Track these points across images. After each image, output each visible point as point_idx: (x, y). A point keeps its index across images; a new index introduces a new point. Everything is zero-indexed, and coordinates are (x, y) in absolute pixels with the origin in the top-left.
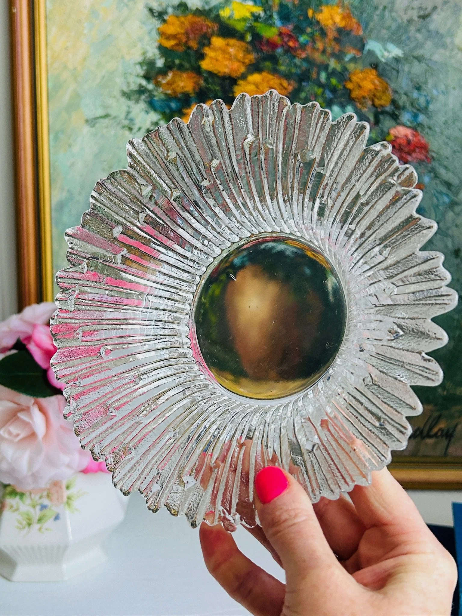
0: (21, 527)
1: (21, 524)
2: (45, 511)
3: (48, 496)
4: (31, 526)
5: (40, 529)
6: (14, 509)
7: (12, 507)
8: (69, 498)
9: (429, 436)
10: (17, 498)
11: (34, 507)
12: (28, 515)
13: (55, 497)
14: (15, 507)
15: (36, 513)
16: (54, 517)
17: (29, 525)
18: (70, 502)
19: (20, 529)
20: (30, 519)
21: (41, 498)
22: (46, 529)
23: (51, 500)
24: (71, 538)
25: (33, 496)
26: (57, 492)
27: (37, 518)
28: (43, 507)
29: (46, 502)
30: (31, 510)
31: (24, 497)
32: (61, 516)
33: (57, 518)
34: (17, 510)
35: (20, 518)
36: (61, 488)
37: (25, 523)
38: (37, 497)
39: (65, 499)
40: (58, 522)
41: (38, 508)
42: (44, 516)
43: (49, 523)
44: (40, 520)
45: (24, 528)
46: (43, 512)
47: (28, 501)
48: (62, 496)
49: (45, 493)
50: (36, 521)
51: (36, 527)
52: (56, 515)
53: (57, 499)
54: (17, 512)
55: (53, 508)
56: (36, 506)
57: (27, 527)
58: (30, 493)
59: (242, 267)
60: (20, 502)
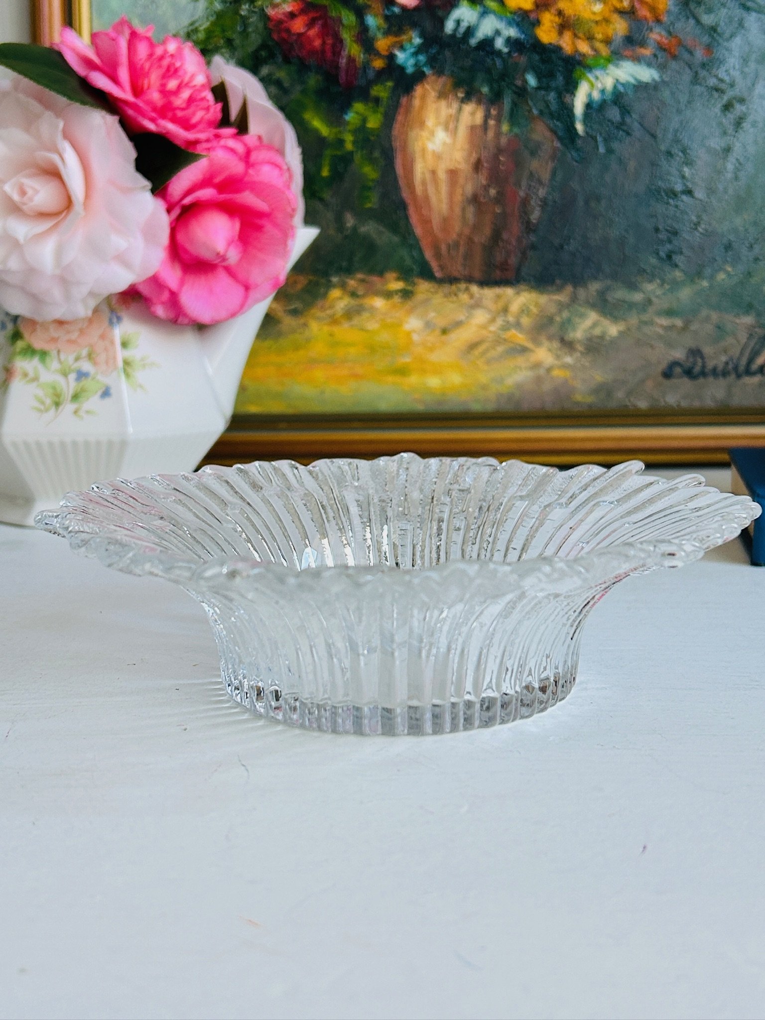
0: (42, 407)
1: (43, 403)
2: (85, 383)
3: (90, 356)
4: (61, 408)
5: (76, 412)
6: (28, 379)
7: (25, 375)
8: (127, 363)
9: (748, 372)
10: (36, 360)
11: (65, 374)
12: (54, 388)
13: (102, 358)
14: (31, 374)
15: (69, 385)
16: (100, 393)
17: (57, 404)
18: (129, 368)
19: (40, 411)
20: (58, 395)
21: (77, 359)
22: (88, 412)
23: (95, 364)
24: (131, 430)
25: (62, 356)
26: (106, 350)
27: (71, 393)
28: (81, 375)
29: (86, 366)
30: (61, 380)
31: (48, 360)
32: (112, 391)
33: (106, 393)
34: (35, 379)
35: (40, 393)
36: (112, 343)
37: (48, 401)
38: (71, 358)
39: (120, 364)
40: (107, 401)
41: (72, 377)
42: (83, 390)
43: (93, 402)
44: (75, 397)
45: (47, 410)
46: (81, 384)
47: (54, 365)
48: (115, 358)
49: (84, 352)
50: (70, 398)
51: (69, 408)
52: (104, 389)
53: (107, 363)
54: (35, 384)
55: (99, 377)
56: (69, 373)
57: (53, 408)
58: (59, 352)
59: (419, 77)
60: (40, 367)
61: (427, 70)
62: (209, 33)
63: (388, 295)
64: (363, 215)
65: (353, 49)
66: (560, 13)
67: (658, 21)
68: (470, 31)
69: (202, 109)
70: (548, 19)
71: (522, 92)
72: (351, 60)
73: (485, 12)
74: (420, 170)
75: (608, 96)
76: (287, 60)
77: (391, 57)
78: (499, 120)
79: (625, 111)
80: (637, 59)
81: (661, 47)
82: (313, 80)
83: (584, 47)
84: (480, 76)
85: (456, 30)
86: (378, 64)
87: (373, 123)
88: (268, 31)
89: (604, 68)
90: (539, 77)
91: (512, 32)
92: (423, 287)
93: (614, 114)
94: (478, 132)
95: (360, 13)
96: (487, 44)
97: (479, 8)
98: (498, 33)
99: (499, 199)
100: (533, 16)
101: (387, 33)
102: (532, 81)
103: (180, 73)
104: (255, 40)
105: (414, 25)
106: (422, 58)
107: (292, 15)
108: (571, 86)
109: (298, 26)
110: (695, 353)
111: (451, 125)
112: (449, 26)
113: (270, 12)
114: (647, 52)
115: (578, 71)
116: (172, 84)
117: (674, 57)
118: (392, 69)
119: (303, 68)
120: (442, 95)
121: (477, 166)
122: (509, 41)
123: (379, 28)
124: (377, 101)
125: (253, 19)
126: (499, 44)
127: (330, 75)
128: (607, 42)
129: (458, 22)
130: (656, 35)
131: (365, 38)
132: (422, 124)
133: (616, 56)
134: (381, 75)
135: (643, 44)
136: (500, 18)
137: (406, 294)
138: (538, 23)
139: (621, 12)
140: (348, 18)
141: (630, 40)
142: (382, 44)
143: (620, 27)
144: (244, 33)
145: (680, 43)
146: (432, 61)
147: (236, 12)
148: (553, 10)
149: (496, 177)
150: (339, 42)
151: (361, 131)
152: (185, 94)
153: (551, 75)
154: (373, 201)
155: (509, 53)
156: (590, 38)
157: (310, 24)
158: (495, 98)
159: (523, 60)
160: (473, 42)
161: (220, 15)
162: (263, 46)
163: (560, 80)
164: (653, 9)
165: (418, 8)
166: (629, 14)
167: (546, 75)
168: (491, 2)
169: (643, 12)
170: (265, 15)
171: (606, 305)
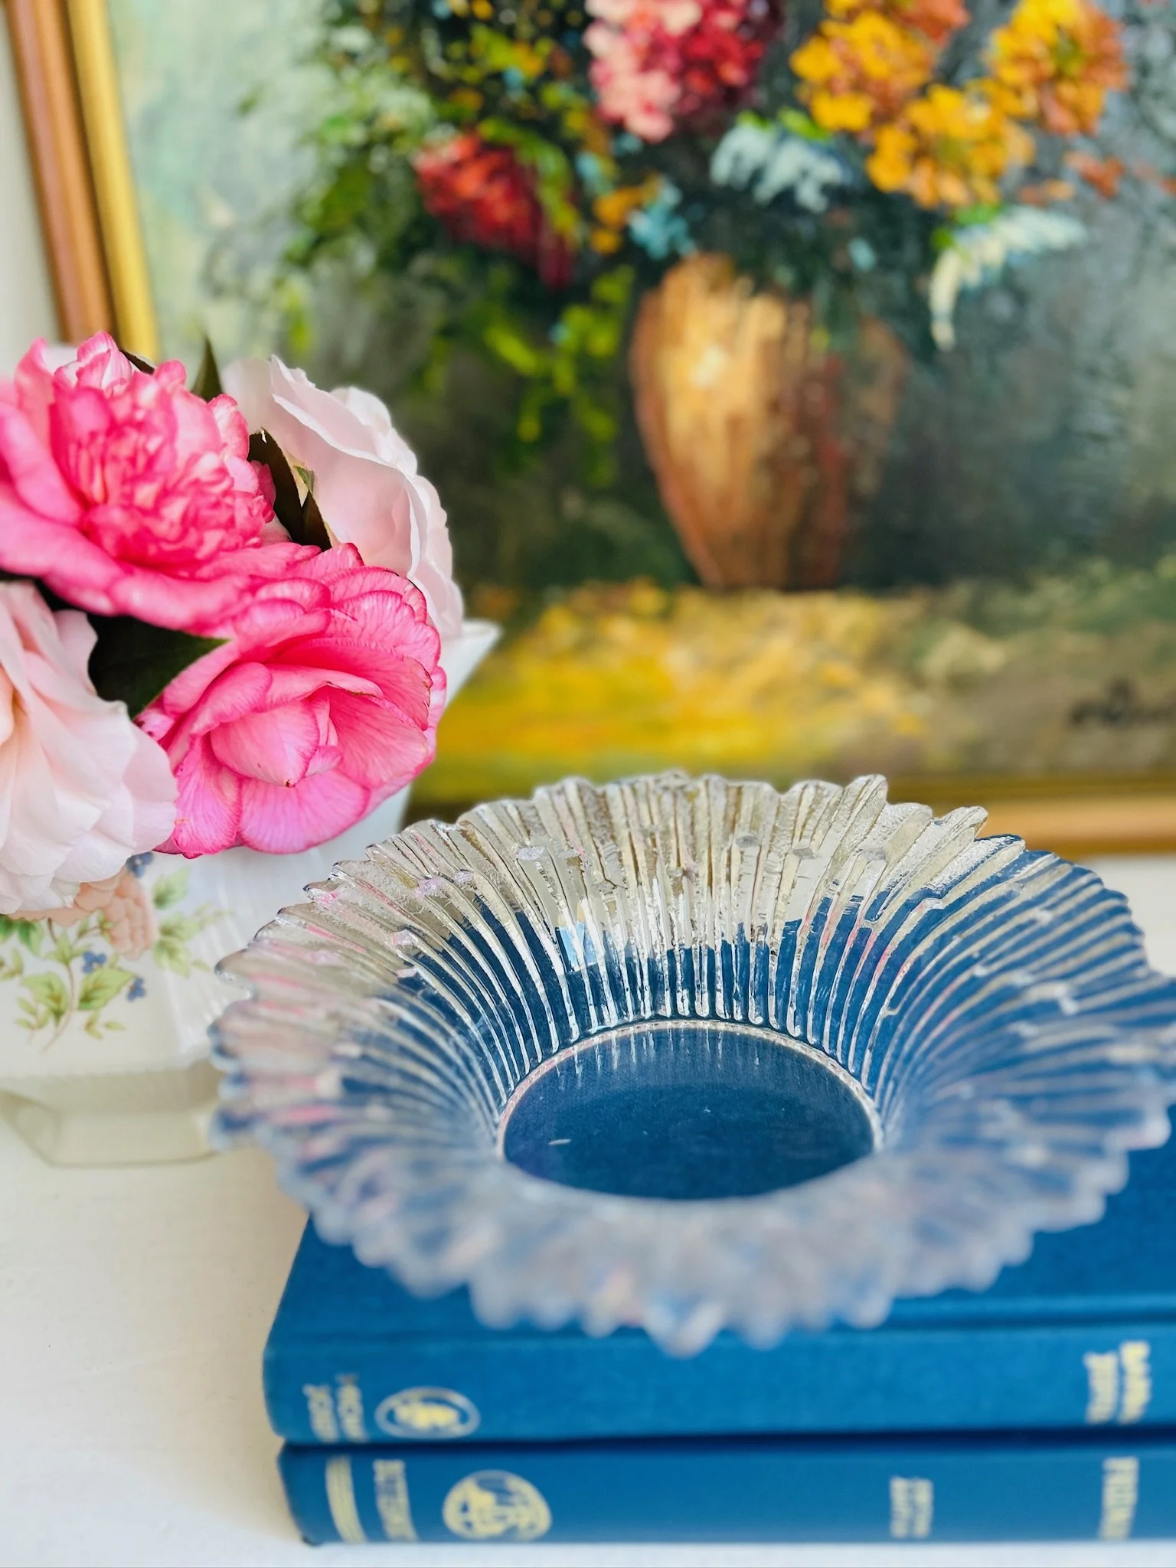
0: (32, 1020)
1: (34, 1013)
2: (100, 973)
3: (103, 928)
4: (63, 1019)
5: (89, 1026)
8: (167, 932)
10: (15, 938)
11: (66, 962)
12: (50, 986)
13: (123, 930)
14: (10, 963)
15: (74, 980)
16: (126, 990)
17: (58, 1014)
18: (172, 941)
19: (30, 1026)
20: (57, 999)
21: (82, 933)
22: (108, 1026)
23: (114, 940)
25: (57, 929)
26: (130, 914)
27: (78, 992)
28: (93, 961)
29: (99, 945)
30: (60, 970)
31: (34, 936)
32: (146, 986)
33: (137, 991)
34: (18, 971)
35: (26, 994)
36: (139, 900)
37: (42, 1009)
38: (72, 932)
39: (156, 936)
40: (140, 1003)
41: (78, 963)
42: (97, 987)
43: (116, 1008)
44: (86, 999)
45: (41, 1025)
46: (95, 975)
47: (46, 945)
48: (145, 928)
49: (93, 921)
50: (76, 1002)
51: (77, 1018)
52: (131, 983)
53: (132, 937)
54: (17, 979)
55: (123, 963)
56: (73, 956)
57: (51, 1020)
58: (50, 921)
59: (673, 260)
60: (23, 950)
61: (688, 248)
62: (327, 205)
63: (635, 615)
64: (594, 495)
65: (563, 219)
66: (914, 130)
67: (1085, 131)
68: (757, 176)
69: (218, 526)
70: (893, 143)
71: (847, 278)
72: (561, 240)
73: (784, 136)
74: (681, 418)
75: (995, 276)
76: (456, 244)
77: (625, 231)
78: (809, 325)
79: (1020, 297)
80: (1045, 205)
81: (1089, 181)
82: (501, 276)
83: (952, 190)
84: (776, 252)
85: (733, 173)
86: (605, 242)
87: (603, 341)
89: (986, 223)
90: (876, 245)
91: (830, 171)
92: (692, 604)
93: (1002, 307)
94: (774, 350)
95: (570, 149)
96: (786, 198)
97: (772, 131)
98: (805, 174)
99: (813, 459)
100: (865, 139)
101: (621, 183)
102: (862, 255)
103: (161, 465)
105: (663, 168)
106: (679, 226)
107: (457, 166)
108: (929, 260)
109: (470, 184)
110: (1121, 689)
111: (728, 340)
112: (722, 168)
113: (420, 161)
114: (1063, 190)
115: (940, 234)
116: (145, 494)
117: (1111, 197)
118: (630, 250)
119: (482, 258)
120: (714, 287)
121: (774, 407)
122: (825, 189)
123: (603, 178)
124: (606, 306)
125: (395, 179)
126: (809, 196)
127: (527, 268)
128: (995, 177)
129: (737, 158)
130: (1081, 159)
131: (581, 199)
132: (677, 340)
133: (1009, 202)
134: (612, 261)
135: (1055, 175)
136: (811, 144)
137: (666, 616)
138: (871, 151)
139: (1024, 122)
140: (549, 161)
141: (1035, 173)
142: (611, 205)
143: (1017, 148)
145: (1122, 171)
146: (695, 231)
147: (364, 166)
148: (901, 124)
149: (805, 424)
150: (538, 207)
151: (583, 360)
152: (175, 510)
153: (896, 244)
154: (606, 472)
155: (829, 210)
156: (964, 173)
157: (491, 177)
158: (802, 289)
159: (845, 219)
160: (765, 191)
161: (342, 173)
162: (415, 224)
163: (910, 252)
164: (1077, 111)
165: (668, 141)
166: (1036, 123)
167: (887, 246)
168: (793, 120)
169: (1059, 118)
170: (412, 172)
171: (980, 621)
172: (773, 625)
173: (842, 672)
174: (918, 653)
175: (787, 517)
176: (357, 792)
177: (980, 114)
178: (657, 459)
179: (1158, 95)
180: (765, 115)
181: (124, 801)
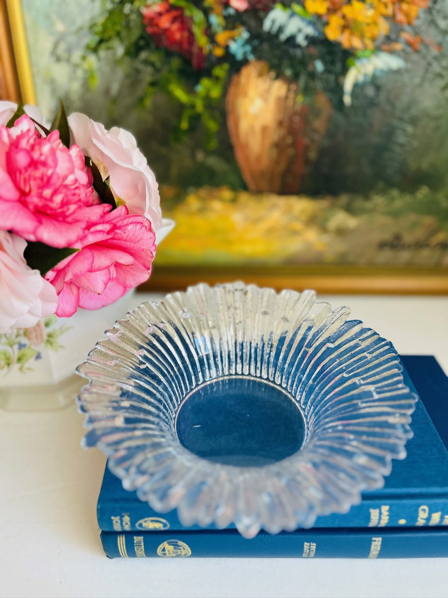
2: (24, 351)
3: (25, 334)
4: (10, 366)
5: (21, 369)
8: (50, 336)
11: (11, 346)
12: (5, 354)
13: (33, 335)
15: (15, 352)
16: (34, 356)
17: (9, 364)
18: (52, 339)
20: (8, 359)
21: (17, 336)
22: (28, 369)
23: (29, 339)
26: (35, 330)
27: (16, 357)
28: (21, 346)
29: (24, 340)
30: (9, 349)
32: (42, 355)
33: (38, 357)
36: (39, 325)
37: (3, 362)
38: (13, 335)
39: (45, 337)
40: (39, 361)
41: (16, 347)
42: (23, 355)
43: (31, 363)
44: (19, 360)
45: (2, 368)
46: (22, 351)
47: (4, 340)
48: (41, 335)
49: (22, 332)
50: (16, 361)
51: (16, 366)
52: (37, 354)
53: (37, 338)
55: (33, 347)
56: (14, 344)
57: (6, 367)
59: (245, 62)
61: (251, 57)
62: (105, 28)
63: (222, 200)
64: (208, 153)
65: (202, 41)
66: (344, 17)
67: (409, 24)
68: (281, 30)
69: (75, 203)
70: (335, 21)
71: (312, 75)
72: (201, 49)
73: (293, 14)
74: (244, 125)
75: (369, 79)
76: (158, 48)
77: (227, 48)
78: (296, 93)
79: (378, 88)
80: (392, 52)
81: (409, 44)
82: (176, 63)
83: (356, 43)
84: (286, 62)
85: (271, 28)
86: (219, 52)
87: (215, 93)
88: (144, 27)
89: (368, 57)
90: (325, 63)
91: (310, 31)
92: (244, 197)
93: (370, 91)
94: (282, 101)
95: (206, 12)
96: (291, 39)
97: (288, 12)
98: (300, 31)
99: (294, 145)
100: (325, 18)
101: (226, 28)
102: (319, 66)
104: (136, 33)
105: (243, 23)
106: (248, 48)
107: (160, 14)
108: (345, 70)
109: (165, 22)
110: (397, 237)
111: (264, 96)
112: (267, 25)
113: (144, 11)
114: (398, 46)
115: (350, 61)
117: (416, 51)
118: (228, 56)
119: (169, 55)
120: (260, 75)
121: (280, 124)
122: (307, 37)
123: (219, 25)
124: (217, 79)
125: (133, 17)
126: (301, 40)
127: (187, 60)
128: (373, 39)
129: (273, 22)
130: (406, 36)
131: (210, 34)
132: (245, 95)
133: (378, 49)
134: (221, 60)
135: (396, 41)
136: (303, 19)
137: (234, 201)
138: (327, 24)
139: (386, 17)
140: (198, 16)
141: (388, 39)
142: (221, 37)
143: (383, 28)
144: (127, 26)
145: (422, 41)
146: (254, 51)
147: (121, 11)
148: (339, 14)
149: (291, 131)
150: (191, 35)
151: (207, 99)
153: (333, 63)
154: (213, 144)
155: (308, 46)
156: (362, 37)
157: (174, 20)
158: (295, 78)
159: (314, 51)
160: (283, 37)
161: (111, 13)
162: (141, 37)
163: (338, 67)
164: (407, 15)
165: (246, 11)
166: (391, 19)
167: (329, 63)
168: (297, 8)
169: (400, 17)
170: (141, 15)
171: (350, 210)
172: (274, 207)
173: (298, 226)
174: (326, 220)
175: (282, 166)
176: (121, 289)
177: (370, 13)
178: (234, 141)
179: (438, 12)
180: (286, 5)
181: (39, 303)
